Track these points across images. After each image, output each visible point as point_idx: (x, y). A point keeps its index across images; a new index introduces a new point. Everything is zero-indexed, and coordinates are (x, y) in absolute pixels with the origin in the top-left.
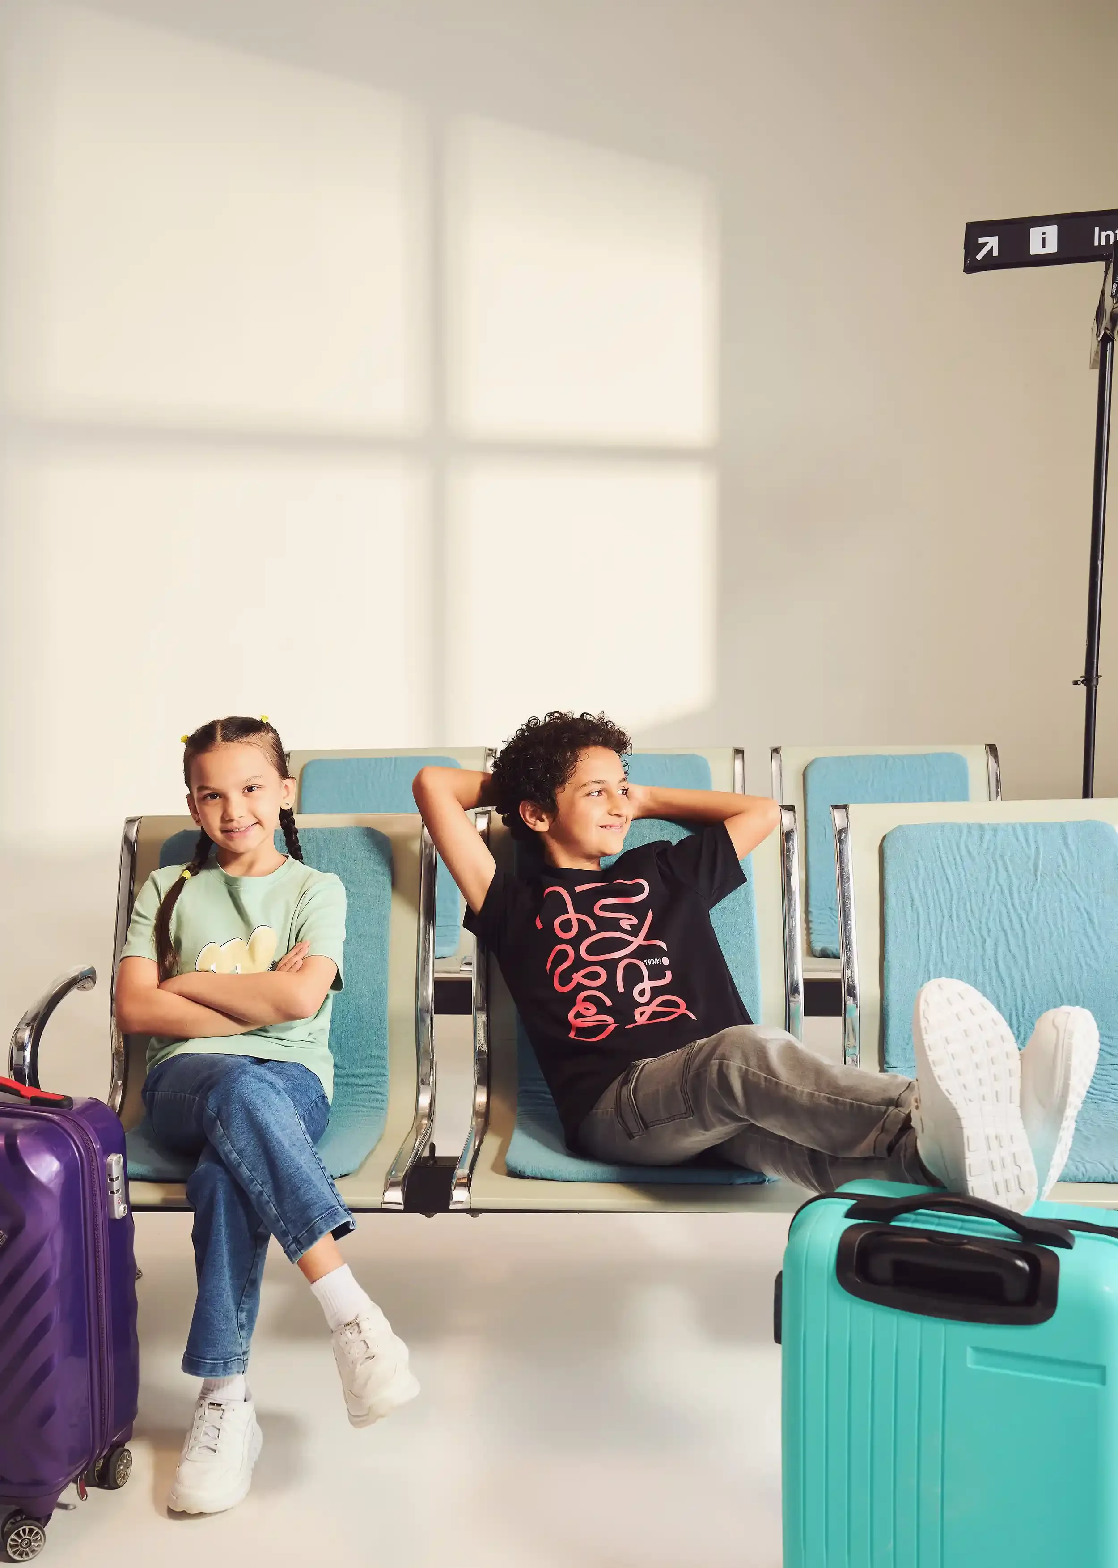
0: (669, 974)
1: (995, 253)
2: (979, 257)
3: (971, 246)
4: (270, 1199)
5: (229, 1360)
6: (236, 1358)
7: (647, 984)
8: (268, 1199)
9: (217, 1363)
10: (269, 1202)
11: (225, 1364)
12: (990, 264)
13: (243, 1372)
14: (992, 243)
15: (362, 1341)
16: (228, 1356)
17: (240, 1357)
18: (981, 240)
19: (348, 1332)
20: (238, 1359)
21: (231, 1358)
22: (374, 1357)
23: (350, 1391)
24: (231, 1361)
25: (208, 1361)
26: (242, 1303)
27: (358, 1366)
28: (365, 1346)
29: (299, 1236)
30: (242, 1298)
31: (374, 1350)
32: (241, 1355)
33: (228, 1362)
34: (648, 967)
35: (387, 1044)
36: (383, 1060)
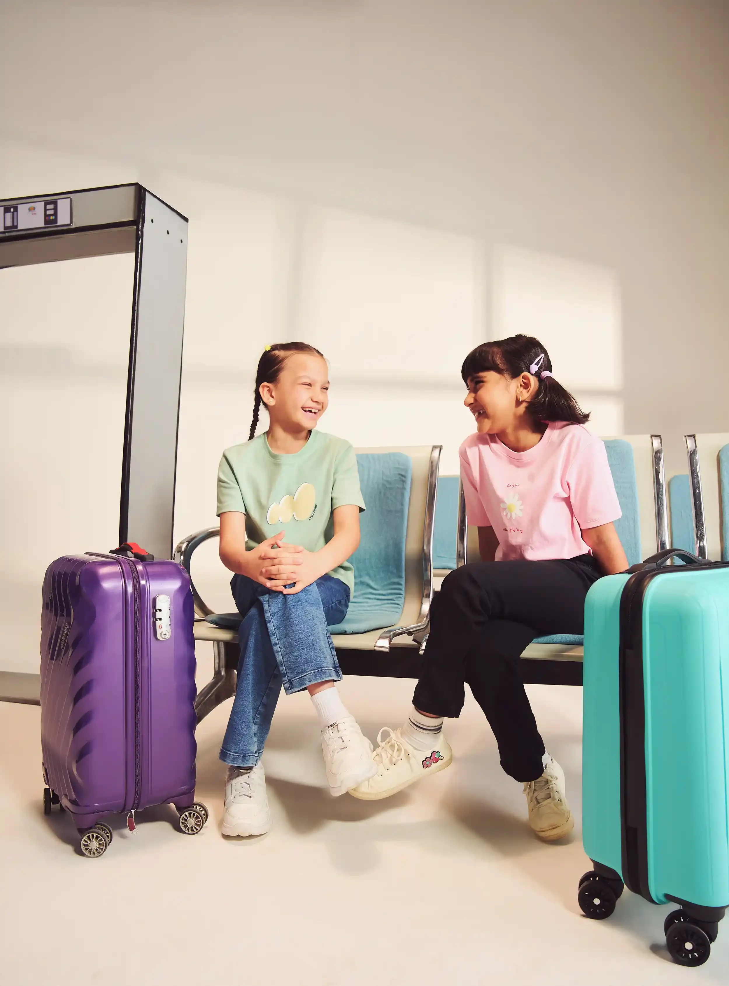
4: (280, 650)
5: (247, 755)
6: (252, 754)
8: (279, 650)
9: (238, 756)
10: (279, 652)
11: (244, 757)
13: (256, 764)
15: (339, 737)
16: (246, 752)
17: (253, 754)
19: (331, 732)
20: (252, 755)
21: (248, 754)
22: (347, 747)
23: (330, 770)
24: (248, 756)
25: (232, 753)
26: (256, 718)
27: (336, 753)
28: (341, 740)
29: (292, 680)
30: (256, 715)
31: (346, 744)
32: (254, 753)
33: (246, 756)
35: (404, 575)
36: (401, 584)
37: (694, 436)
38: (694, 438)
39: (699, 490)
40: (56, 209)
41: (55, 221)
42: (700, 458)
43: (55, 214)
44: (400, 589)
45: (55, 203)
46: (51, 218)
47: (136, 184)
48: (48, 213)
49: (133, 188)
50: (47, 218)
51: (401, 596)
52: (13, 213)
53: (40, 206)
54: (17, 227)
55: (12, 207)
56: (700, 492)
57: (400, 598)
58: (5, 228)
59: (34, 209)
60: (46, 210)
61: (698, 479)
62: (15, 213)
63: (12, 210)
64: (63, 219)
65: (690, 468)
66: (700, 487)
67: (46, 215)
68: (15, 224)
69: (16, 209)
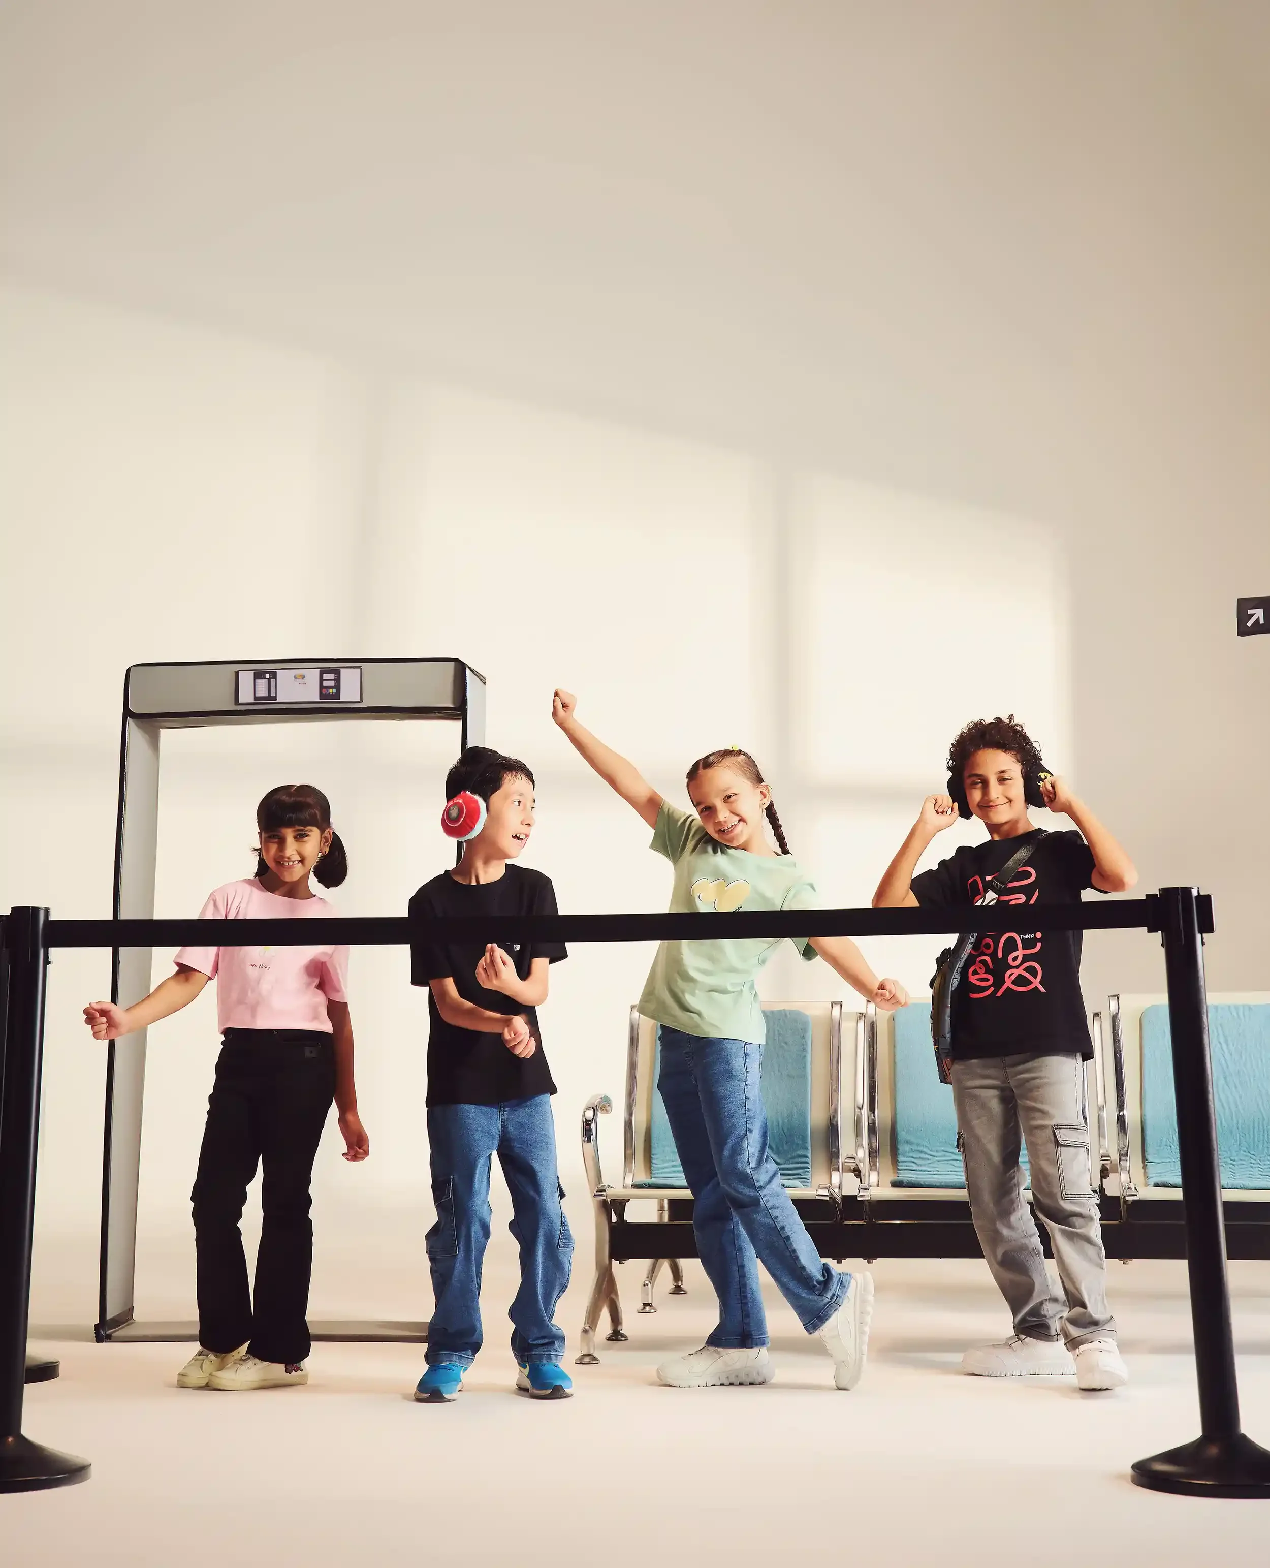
0: (1039, 945)
1: (1262, 622)
2: (1249, 624)
3: (1243, 617)
7: (1020, 953)
12: (1258, 629)
14: (1259, 614)
18: (1250, 612)
34: (1022, 940)
35: (810, 1148)
36: (807, 1157)
37: (1117, 996)
38: (1118, 998)
39: (1120, 1055)
40: (338, 680)
41: (337, 695)
42: (1123, 1022)
43: (338, 686)
44: (808, 1163)
45: (337, 672)
46: (331, 691)
47: (457, 661)
48: (325, 684)
49: (452, 664)
50: (324, 691)
51: (808, 1170)
52: (269, 679)
53: (313, 676)
54: (275, 698)
55: (267, 673)
56: (1121, 1058)
57: (808, 1172)
58: (256, 698)
59: (304, 677)
60: (321, 680)
61: (1120, 1044)
62: (272, 681)
63: (267, 676)
64: (349, 693)
65: (1112, 1031)
66: (1122, 1052)
67: (321, 687)
68: (273, 694)
69: (274, 675)
